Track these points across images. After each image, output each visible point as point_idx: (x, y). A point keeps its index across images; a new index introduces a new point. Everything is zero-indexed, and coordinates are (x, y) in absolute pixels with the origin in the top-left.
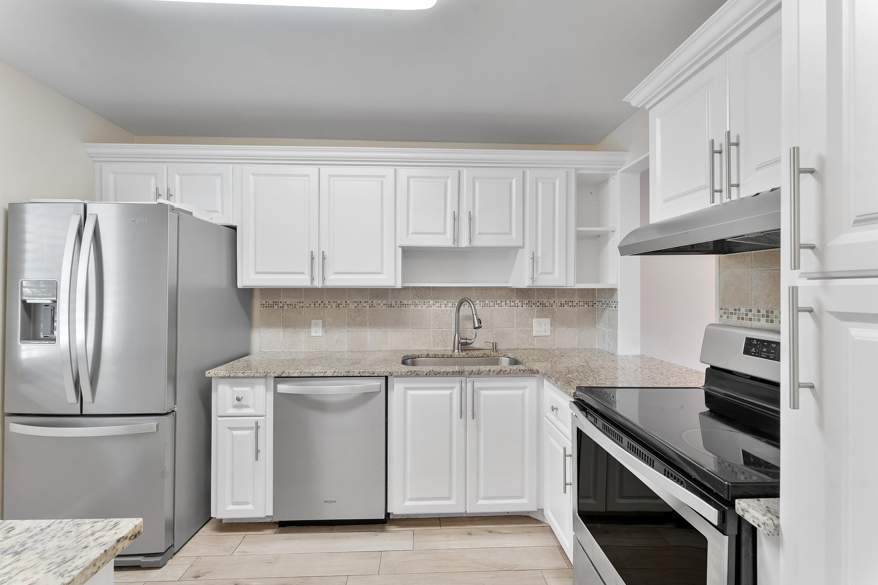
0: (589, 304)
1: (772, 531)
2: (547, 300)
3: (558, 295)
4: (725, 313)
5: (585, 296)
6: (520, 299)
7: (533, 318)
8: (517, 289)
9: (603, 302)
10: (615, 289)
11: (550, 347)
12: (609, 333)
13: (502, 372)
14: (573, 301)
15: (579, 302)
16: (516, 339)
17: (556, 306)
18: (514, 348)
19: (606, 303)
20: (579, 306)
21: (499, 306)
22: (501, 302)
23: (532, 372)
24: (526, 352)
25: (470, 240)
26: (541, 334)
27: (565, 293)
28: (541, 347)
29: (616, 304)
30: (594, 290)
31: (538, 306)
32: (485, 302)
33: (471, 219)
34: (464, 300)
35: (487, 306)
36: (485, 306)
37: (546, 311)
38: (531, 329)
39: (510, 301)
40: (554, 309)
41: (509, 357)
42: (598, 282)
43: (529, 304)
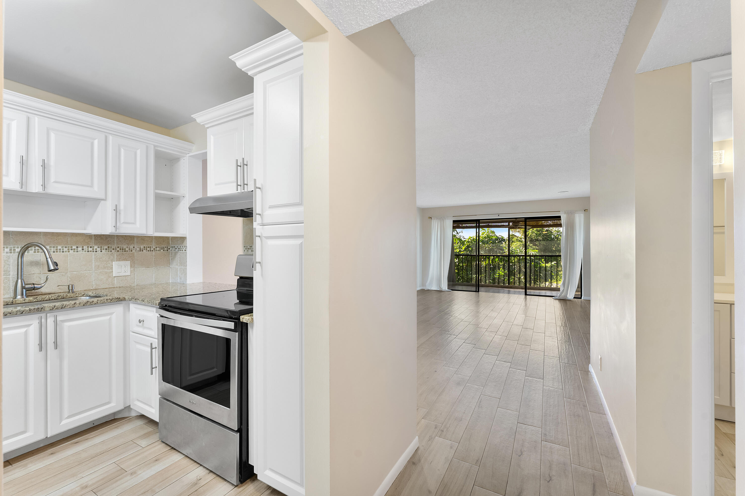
0: (164, 249)
1: (251, 321)
2: (127, 246)
3: (137, 242)
4: (246, 249)
5: (161, 243)
6: (99, 245)
7: (113, 261)
8: (95, 236)
9: (176, 247)
10: (185, 237)
11: (130, 285)
12: (180, 269)
13: (89, 303)
14: (150, 247)
15: (156, 247)
16: (94, 280)
17: (136, 251)
18: (92, 289)
19: (178, 248)
20: (156, 251)
21: (74, 251)
22: (77, 247)
23: (119, 300)
24: (107, 290)
25: (44, 186)
26: (121, 274)
27: (144, 240)
28: (121, 286)
29: (186, 248)
30: (167, 238)
31: (118, 251)
32: (57, 247)
33: (44, 166)
34: (32, 244)
35: (60, 252)
36: (57, 252)
37: (126, 255)
38: (111, 270)
39: (88, 247)
40: (133, 253)
41: (89, 295)
42: (172, 232)
43: (109, 249)
